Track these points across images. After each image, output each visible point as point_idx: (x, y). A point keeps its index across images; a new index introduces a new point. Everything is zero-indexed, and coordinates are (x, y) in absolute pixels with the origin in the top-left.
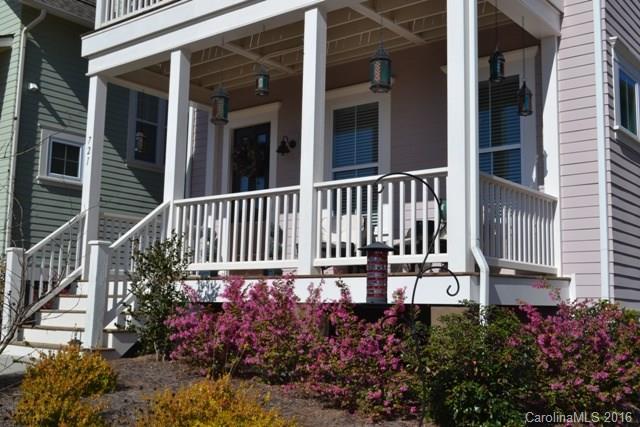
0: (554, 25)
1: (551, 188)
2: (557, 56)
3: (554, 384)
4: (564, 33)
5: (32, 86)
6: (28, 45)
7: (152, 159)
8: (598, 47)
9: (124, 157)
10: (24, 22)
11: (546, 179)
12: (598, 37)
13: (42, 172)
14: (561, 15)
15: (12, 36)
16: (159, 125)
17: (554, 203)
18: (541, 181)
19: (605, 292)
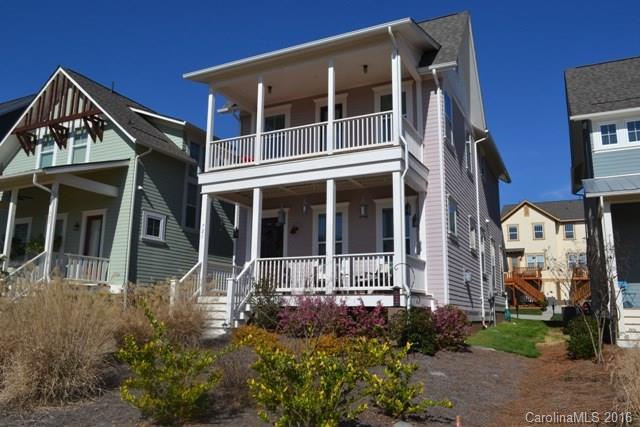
0: (424, 186)
1: (423, 257)
2: (426, 201)
3: (438, 336)
4: (428, 191)
5: (140, 187)
6: (139, 166)
7: (193, 226)
8: (443, 199)
9: (180, 224)
10: (137, 153)
11: (422, 253)
12: (443, 194)
13: (143, 235)
14: (427, 183)
15: (129, 160)
16: (197, 207)
17: (424, 263)
18: (419, 253)
19: (445, 301)
